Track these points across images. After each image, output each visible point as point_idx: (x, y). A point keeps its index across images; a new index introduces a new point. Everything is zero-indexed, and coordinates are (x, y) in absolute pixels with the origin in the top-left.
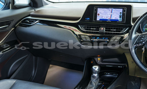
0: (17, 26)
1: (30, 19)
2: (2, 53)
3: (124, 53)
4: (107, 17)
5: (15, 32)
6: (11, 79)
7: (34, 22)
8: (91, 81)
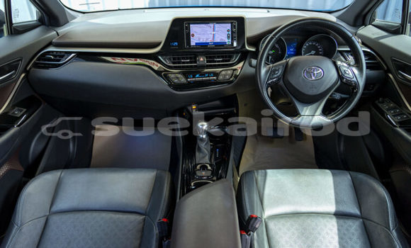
0: (30, 69)
1: (53, 52)
2: (18, 128)
3: (235, 94)
4: (207, 39)
5: (29, 82)
6: (39, 174)
7: (65, 57)
8: (199, 147)
